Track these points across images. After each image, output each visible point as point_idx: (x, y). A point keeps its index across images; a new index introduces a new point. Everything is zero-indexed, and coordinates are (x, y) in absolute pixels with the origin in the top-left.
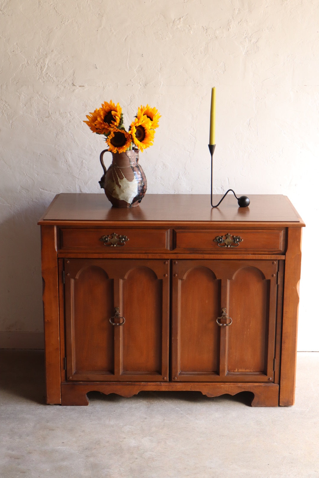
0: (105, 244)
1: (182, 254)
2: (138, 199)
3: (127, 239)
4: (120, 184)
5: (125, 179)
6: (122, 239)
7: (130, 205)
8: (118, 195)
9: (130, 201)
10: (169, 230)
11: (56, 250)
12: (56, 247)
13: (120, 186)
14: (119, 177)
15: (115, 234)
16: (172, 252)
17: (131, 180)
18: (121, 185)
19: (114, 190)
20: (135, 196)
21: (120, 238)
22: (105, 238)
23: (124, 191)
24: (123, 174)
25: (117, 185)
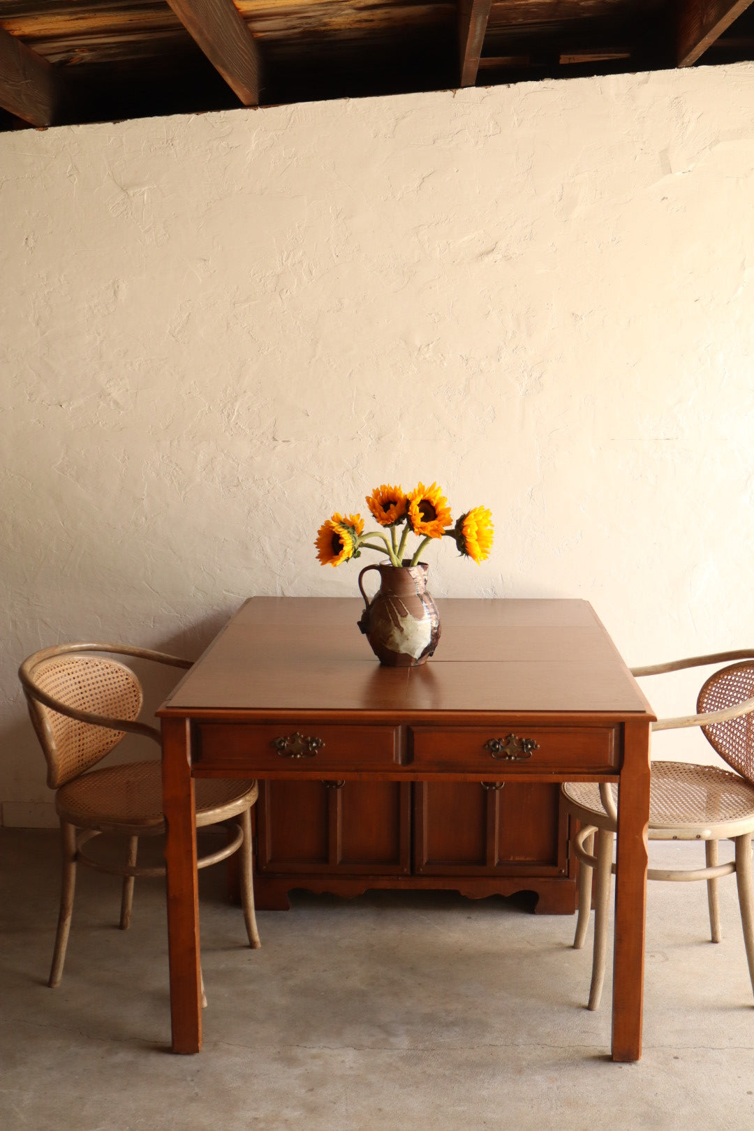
0: (279, 754)
1: (424, 772)
2: (429, 650)
3: (322, 744)
4: (402, 625)
5: (409, 616)
6: (312, 744)
7: (416, 661)
8: (397, 645)
9: (417, 655)
10: (400, 727)
11: (190, 765)
12: (189, 759)
13: (402, 630)
14: (399, 613)
15: (298, 734)
16: (406, 768)
17: (419, 616)
18: (405, 628)
19: (391, 636)
20: (426, 646)
21: (308, 743)
22: (280, 743)
23: (410, 638)
24: (405, 608)
25: (396, 628)
